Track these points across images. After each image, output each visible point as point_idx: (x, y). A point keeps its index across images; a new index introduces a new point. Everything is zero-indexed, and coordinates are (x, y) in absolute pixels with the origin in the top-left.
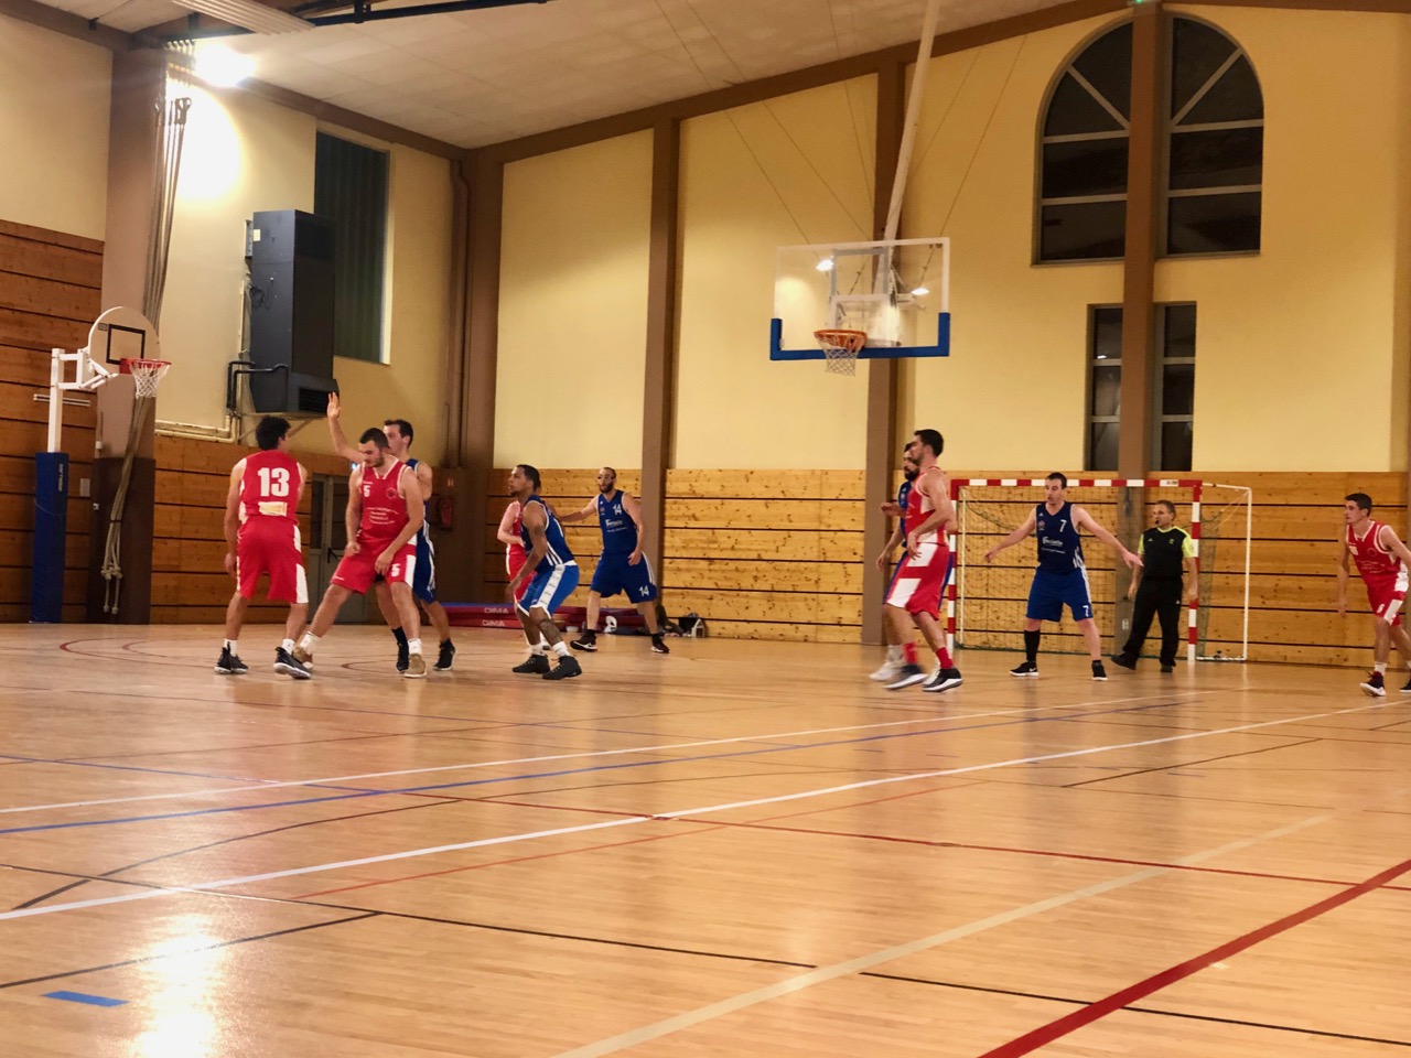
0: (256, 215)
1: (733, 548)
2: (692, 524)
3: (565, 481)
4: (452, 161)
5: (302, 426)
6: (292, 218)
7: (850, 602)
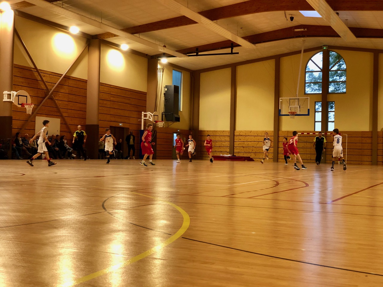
0: (166, 86)
1: (248, 145)
2: (240, 140)
3: (214, 133)
4: (190, 73)
5: (172, 124)
6: (174, 86)
7: (271, 154)
